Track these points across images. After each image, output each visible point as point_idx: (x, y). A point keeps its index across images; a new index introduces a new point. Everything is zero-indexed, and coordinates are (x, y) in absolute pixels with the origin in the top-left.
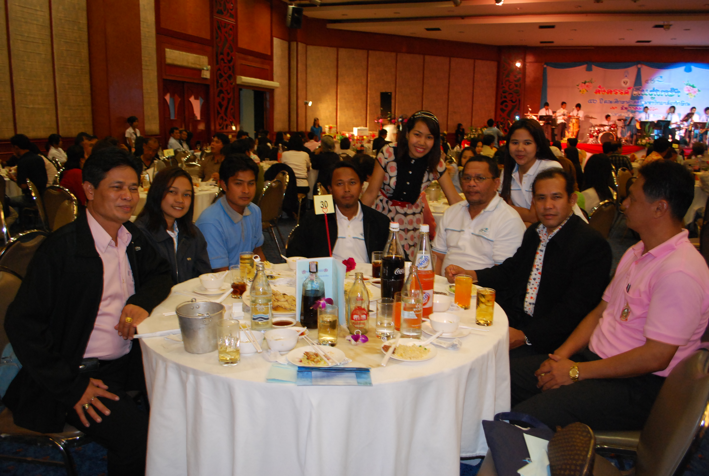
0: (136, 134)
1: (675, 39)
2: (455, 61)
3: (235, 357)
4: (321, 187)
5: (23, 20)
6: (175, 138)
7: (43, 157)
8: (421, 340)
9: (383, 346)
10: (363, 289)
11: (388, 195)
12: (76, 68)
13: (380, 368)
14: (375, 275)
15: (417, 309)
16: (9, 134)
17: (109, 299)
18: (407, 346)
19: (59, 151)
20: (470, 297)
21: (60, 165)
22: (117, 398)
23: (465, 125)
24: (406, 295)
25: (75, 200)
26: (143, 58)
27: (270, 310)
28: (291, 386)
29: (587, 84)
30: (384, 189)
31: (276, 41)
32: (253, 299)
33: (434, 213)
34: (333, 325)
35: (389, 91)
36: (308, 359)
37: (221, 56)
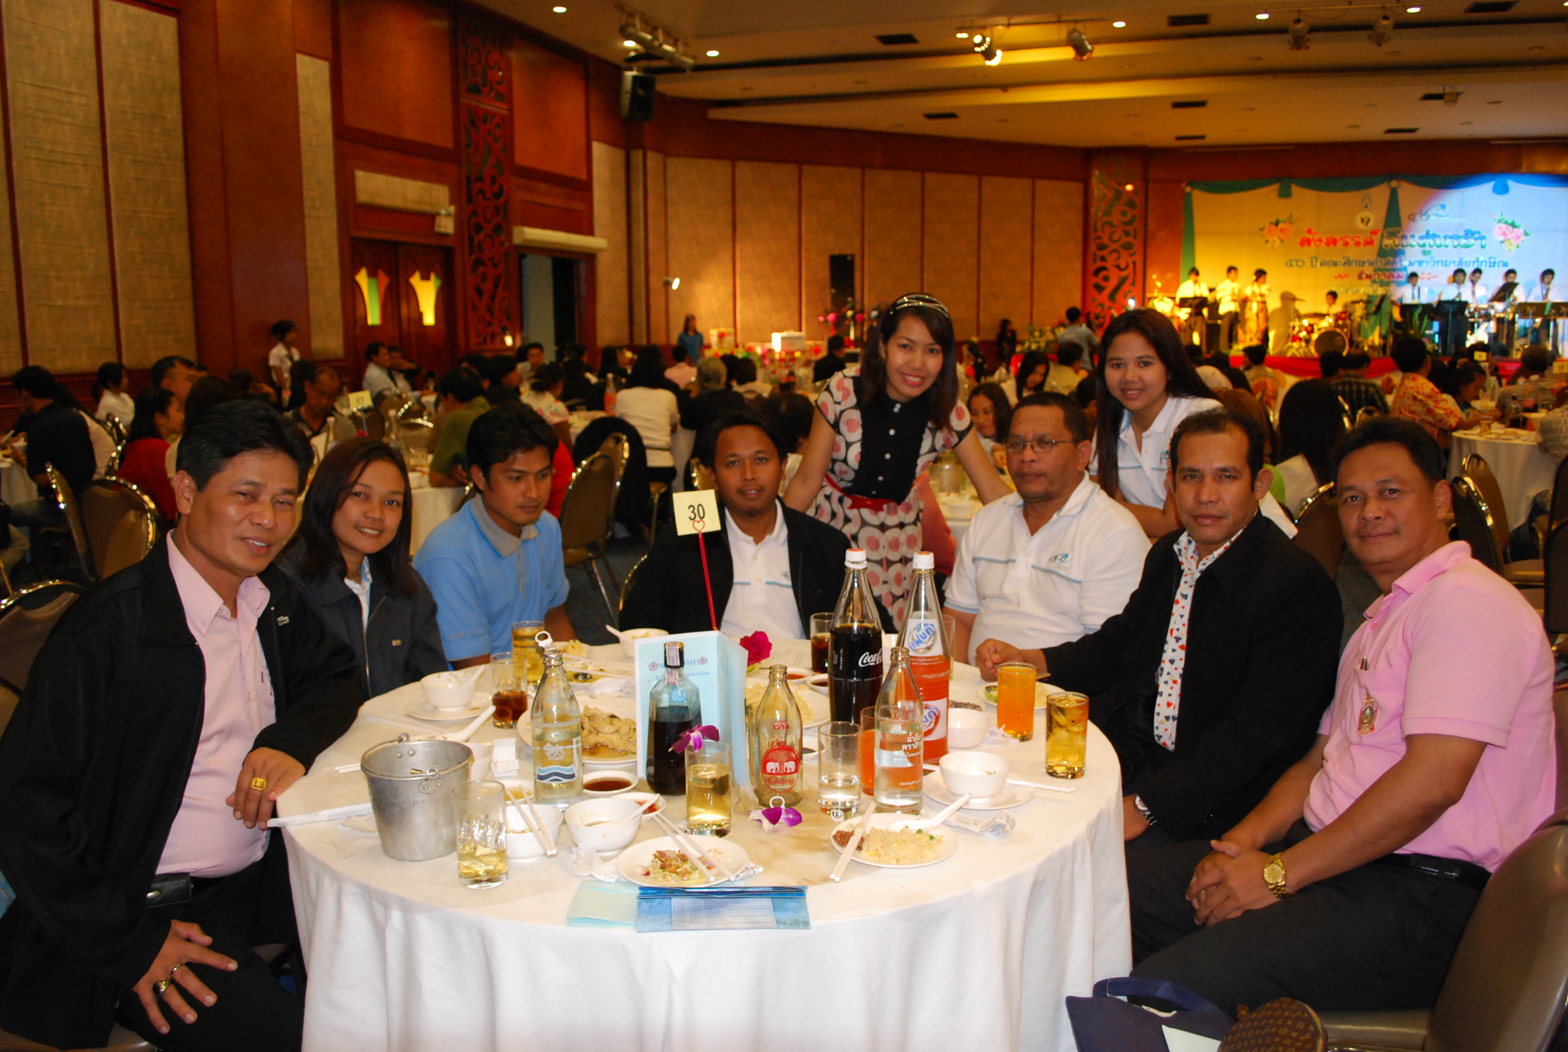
0: (291, 358)
1: (1469, 123)
2: (993, 185)
3: (495, 867)
4: (698, 468)
5: (41, 115)
6: (380, 365)
7: (82, 413)
8: (923, 816)
9: (834, 833)
10: (787, 702)
11: (842, 484)
12: (158, 216)
13: (828, 885)
14: (818, 667)
15: (909, 746)
16: (10, 365)
17: (216, 737)
18: (888, 833)
19: (123, 400)
20: (1030, 710)
21: (124, 431)
22: (233, 966)
23: (1017, 324)
24: (887, 714)
25: (150, 510)
26: (305, 193)
27: (575, 756)
28: (626, 934)
29: (1280, 226)
30: (832, 471)
31: (598, 149)
32: (538, 732)
33: (950, 519)
34: (721, 787)
35: (847, 251)
36: (663, 867)
37: (478, 185)
